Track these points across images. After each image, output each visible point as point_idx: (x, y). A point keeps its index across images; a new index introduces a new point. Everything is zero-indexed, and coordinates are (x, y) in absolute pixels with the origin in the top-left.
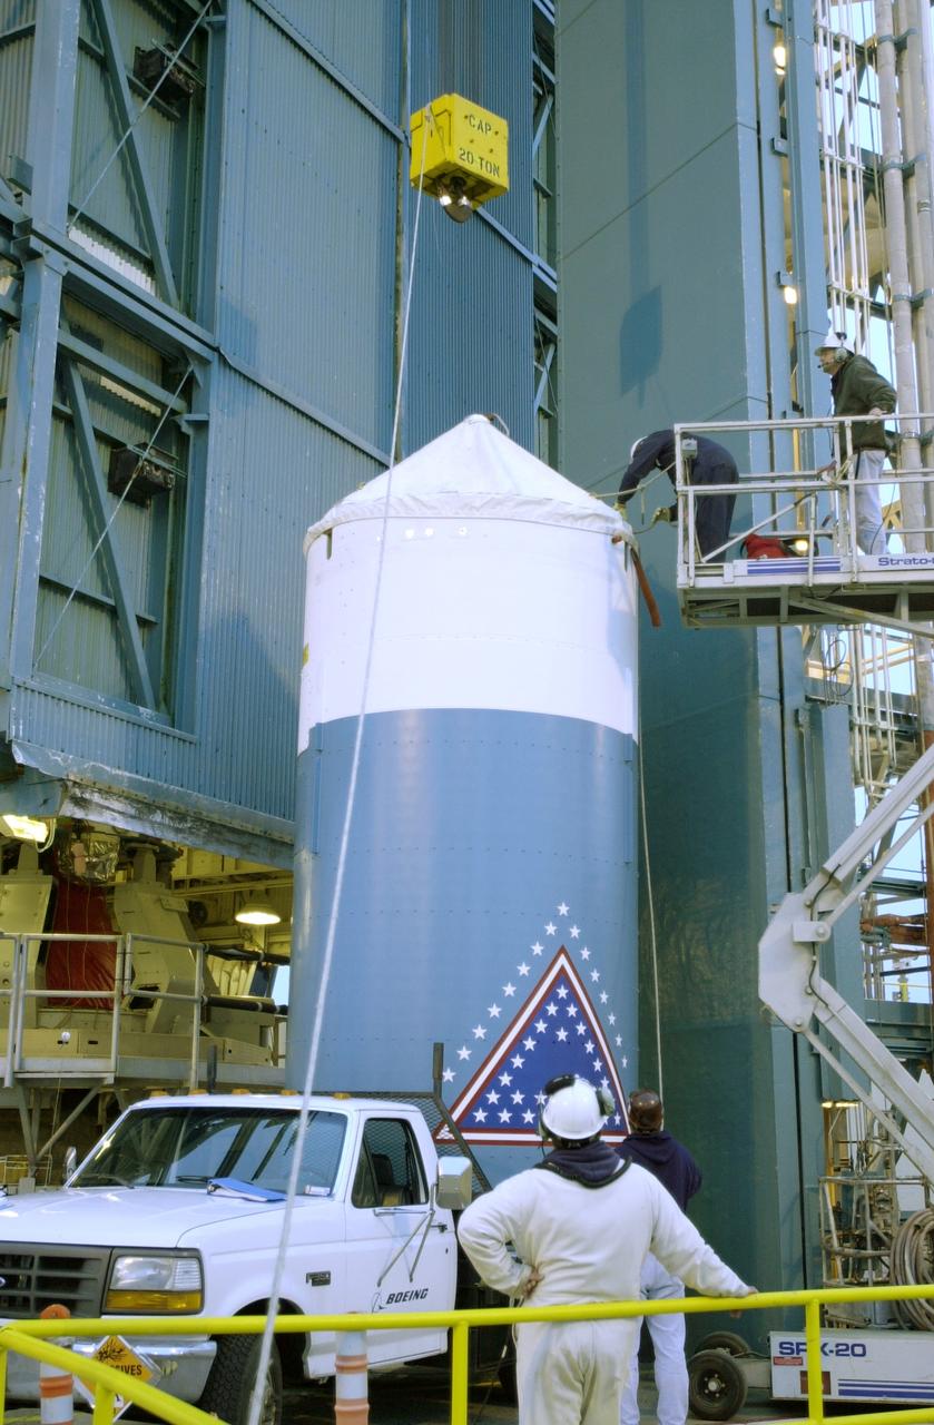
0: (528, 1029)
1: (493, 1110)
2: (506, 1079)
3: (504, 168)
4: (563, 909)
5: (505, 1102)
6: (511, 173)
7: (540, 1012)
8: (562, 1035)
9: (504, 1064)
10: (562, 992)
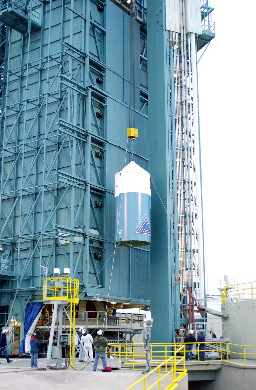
0: (143, 223)
1: (141, 231)
2: (142, 228)
3: (137, 135)
4: (146, 212)
5: (142, 230)
6: (138, 135)
7: (144, 222)
8: (146, 224)
9: (142, 226)
10: (146, 220)
